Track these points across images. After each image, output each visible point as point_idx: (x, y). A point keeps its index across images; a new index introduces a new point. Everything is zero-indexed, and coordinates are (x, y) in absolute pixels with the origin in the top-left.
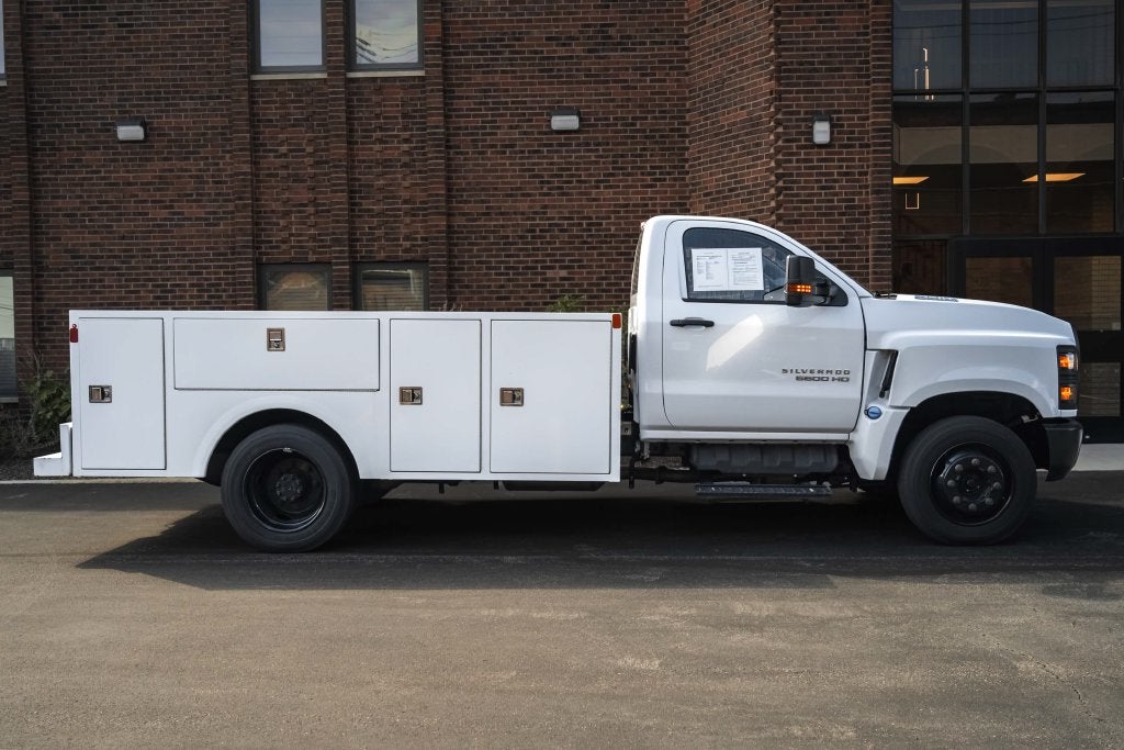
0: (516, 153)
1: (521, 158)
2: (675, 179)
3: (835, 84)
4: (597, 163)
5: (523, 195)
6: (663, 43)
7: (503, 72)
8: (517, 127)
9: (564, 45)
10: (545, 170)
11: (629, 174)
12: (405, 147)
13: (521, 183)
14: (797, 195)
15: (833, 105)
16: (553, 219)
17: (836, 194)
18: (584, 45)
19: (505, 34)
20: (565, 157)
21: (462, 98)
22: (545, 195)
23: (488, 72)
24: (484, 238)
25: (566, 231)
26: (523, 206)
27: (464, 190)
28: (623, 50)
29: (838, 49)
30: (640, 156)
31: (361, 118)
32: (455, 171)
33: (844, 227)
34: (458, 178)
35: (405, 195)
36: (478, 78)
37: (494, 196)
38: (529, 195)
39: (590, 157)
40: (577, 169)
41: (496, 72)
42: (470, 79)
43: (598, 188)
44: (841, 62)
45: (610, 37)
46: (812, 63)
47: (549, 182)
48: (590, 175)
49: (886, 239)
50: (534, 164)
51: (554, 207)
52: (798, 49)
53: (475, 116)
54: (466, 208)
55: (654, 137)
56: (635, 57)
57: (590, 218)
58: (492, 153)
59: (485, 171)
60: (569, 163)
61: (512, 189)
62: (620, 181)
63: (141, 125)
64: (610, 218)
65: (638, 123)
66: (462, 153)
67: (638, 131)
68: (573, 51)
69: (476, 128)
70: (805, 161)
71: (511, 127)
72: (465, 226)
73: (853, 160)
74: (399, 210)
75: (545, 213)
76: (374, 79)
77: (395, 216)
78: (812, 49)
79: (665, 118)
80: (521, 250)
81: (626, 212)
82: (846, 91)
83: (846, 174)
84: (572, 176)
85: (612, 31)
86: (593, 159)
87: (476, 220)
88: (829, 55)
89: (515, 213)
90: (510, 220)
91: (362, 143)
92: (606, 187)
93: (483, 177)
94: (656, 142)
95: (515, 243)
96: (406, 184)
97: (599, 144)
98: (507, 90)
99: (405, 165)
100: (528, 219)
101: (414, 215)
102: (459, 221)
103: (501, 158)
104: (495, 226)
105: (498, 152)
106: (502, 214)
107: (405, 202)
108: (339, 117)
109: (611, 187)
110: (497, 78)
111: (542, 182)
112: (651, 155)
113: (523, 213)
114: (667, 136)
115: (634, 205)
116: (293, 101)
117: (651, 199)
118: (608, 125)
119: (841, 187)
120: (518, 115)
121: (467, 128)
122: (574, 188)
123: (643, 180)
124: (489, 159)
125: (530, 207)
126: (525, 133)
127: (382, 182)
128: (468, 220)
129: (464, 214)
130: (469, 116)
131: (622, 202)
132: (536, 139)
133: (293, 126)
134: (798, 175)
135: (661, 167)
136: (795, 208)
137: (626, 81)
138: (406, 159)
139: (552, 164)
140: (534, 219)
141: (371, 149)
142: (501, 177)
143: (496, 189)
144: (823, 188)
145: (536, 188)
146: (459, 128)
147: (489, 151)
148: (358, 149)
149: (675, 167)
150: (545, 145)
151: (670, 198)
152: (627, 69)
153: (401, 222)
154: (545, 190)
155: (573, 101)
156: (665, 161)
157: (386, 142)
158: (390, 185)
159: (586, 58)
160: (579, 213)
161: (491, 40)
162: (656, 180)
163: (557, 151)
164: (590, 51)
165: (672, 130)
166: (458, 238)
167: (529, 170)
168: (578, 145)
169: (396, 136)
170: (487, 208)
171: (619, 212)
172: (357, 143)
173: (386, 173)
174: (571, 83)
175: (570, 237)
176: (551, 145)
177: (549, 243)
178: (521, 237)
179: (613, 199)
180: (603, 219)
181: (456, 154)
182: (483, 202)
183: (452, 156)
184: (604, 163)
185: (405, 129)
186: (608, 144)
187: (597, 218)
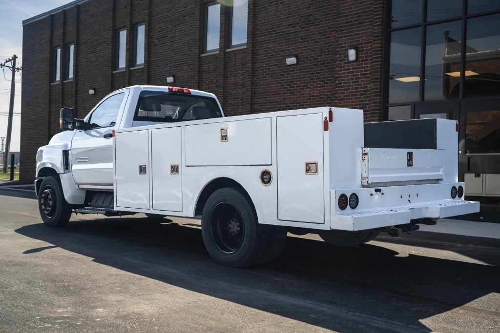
0: (276, 76)
1: (278, 78)
3: (361, 30)
4: (304, 78)
5: (278, 94)
6: (329, 20)
7: (273, 42)
8: (277, 65)
9: (294, 27)
10: (285, 82)
11: (315, 82)
12: (241, 77)
13: (278, 89)
14: (343, 86)
15: (359, 41)
17: (359, 85)
18: (301, 26)
19: (274, 26)
20: (292, 76)
21: (259, 55)
23: (268, 43)
27: (258, 93)
28: (315, 25)
29: (363, 12)
30: (319, 73)
31: (230, 67)
32: (257, 86)
33: (362, 101)
34: (257, 89)
35: (241, 96)
36: (265, 46)
37: (268, 95)
38: (279, 94)
39: (301, 75)
40: (296, 81)
41: (271, 42)
42: (263, 47)
43: (303, 89)
44: (363, 19)
45: (310, 21)
46: (351, 22)
47: (286, 88)
48: (301, 84)
49: (376, 106)
50: (282, 80)
51: (288, 98)
52: (346, 16)
53: (264, 62)
54: (259, 101)
55: (325, 64)
56: (319, 28)
57: (300, 103)
59: (266, 85)
60: (294, 79)
61: (274, 92)
62: (311, 85)
63: (172, 77)
64: (307, 102)
65: (319, 58)
66: (259, 78)
67: (318, 62)
68: (297, 29)
69: (264, 67)
70: (347, 69)
71: (275, 65)
72: (258, 109)
73: (367, 67)
74: (239, 103)
75: (284, 101)
76: (234, 51)
77: (238, 105)
78: (352, 15)
79: (329, 54)
81: (313, 99)
82: (366, 33)
83: (364, 74)
84: (294, 84)
85: (311, 18)
86: (302, 76)
87: (262, 106)
88: (359, 17)
89: (275, 102)
91: (230, 77)
92: (306, 88)
93: (265, 87)
94: (325, 66)
96: (241, 92)
97: (304, 69)
98: (274, 50)
99: (241, 85)
100: (279, 104)
101: (244, 105)
102: (257, 106)
103: (271, 79)
105: (270, 76)
106: (270, 103)
107: (241, 100)
108: (221, 68)
109: (308, 88)
110: (271, 45)
111: (284, 88)
112: (324, 72)
113: (277, 102)
114: (330, 63)
116: (212, 63)
117: (322, 92)
118: (308, 60)
119: (362, 81)
120: (277, 60)
121: (261, 67)
122: (295, 89)
123: (320, 84)
124: (267, 79)
125: (280, 99)
126: (279, 67)
127: (235, 92)
128: (260, 106)
129: (258, 104)
130: (261, 62)
131: (312, 95)
132: (283, 69)
133: (211, 73)
134: (344, 77)
135: (327, 77)
136: (342, 93)
137: (315, 40)
138: (241, 82)
139: (288, 80)
140: (280, 104)
141: (232, 79)
142: (271, 87)
143: (269, 92)
144: (354, 82)
145: (282, 91)
146: (258, 68)
147: (267, 76)
150: (286, 72)
151: (330, 91)
152: (316, 34)
154: (285, 92)
155: (296, 51)
156: (329, 74)
157: (236, 76)
158: (237, 93)
159: (301, 31)
160: (296, 100)
161: (270, 29)
162: (325, 83)
163: (289, 74)
164: (303, 28)
167: (280, 83)
168: (297, 70)
169: (240, 73)
171: (310, 99)
172: (228, 77)
173: (237, 88)
174: (296, 43)
176: (288, 71)
179: (308, 94)
180: (304, 102)
181: (257, 78)
182: (265, 98)
183: (256, 79)
184: (306, 77)
185: (242, 70)
186: (307, 69)
187: (303, 102)
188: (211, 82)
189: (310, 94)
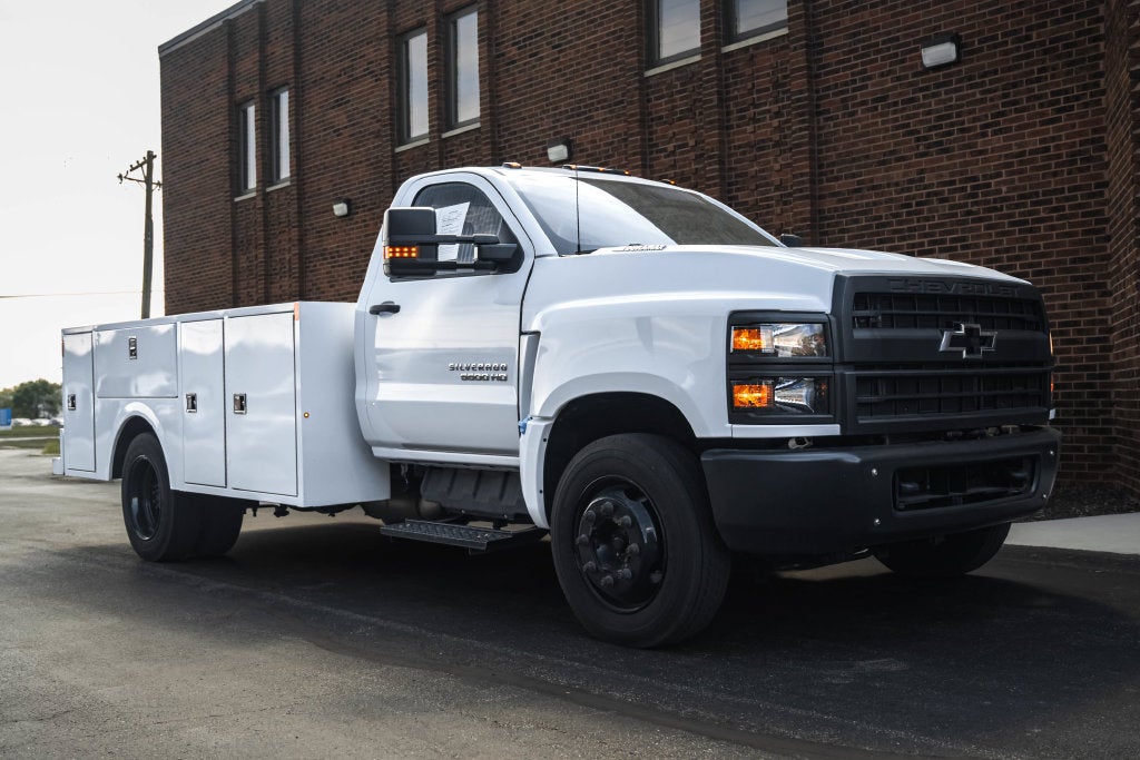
0: (889, 106)
1: (895, 112)
2: (1086, 105)
4: (983, 101)
5: (898, 160)
8: (889, 73)
10: (921, 122)
11: (1024, 110)
12: (775, 123)
13: (896, 144)
16: (931, 186)
20: (944, 101)
21: (830, 49)
22: (922, 155)
23: (857, 11)
24: (856, 221)
25: (946, 200)
26: (897, 174)
27: (833, 164)
30: (1038, 80)
31: (736, 97)
32: (826, 142)
34: (828, 150)
35: (776, 179)
36: (847, 21)
37: (865, 166)
38: (903, 159)
39: (974, 95)
40: (959, 115)
41: (865, 7)
42: (839, 23)
43: (984, 135)
47: (925, 138)
48: (975, 120)
50: (908, 117)
51: (933, 170)
53: (844, 69)
54: (836, 186)
55: (1056, 49)
57: (975, 179)
58: (863, 112)
59: (855, 136)
60: (951, 107)
61: (885, 154)
62: (1012, 120)
63: (564, 144)
64: (999, 175)
65: (1034, 34)
66: (831, 119)
67: (1033, 46)
69: (846, 84)
71: (882, 75)
72: (836, 210)
74: (772, 198)
75: (922, 180)
76: (746, 49)
77: (768, 206)
79: (1070, 18)
80: (895, 232)
81: (1021, 163)
84: (952, 125)
86: (978, 96)
87: (846, 200)
89: (889, 185)
90: (882, 195)
91: (738, 126)
92: (995, 133)
93: (853, 144)
94: (1059, 57)
95: (890, 224)
96: (777, 167)
97: (985, 75)
98: (877, 28)
99: (777, 144)
100: (903, 191)
101: (785, 203)
102: (830, 204)
103: (873, 117)
104: (867, 205)
105: (869, 110)
106: (874, 188)
107: (777, 189)
108: (711, 101)
109: (1001, 131)
110: (866, 16)
111: (918, 140)
112: (1053, 77)
113: (897, 184)
114: (1074, 45)
115: (1031, 152)
116: (679, 92)
117: (1053, 139)
118: (995, 46)
120: (890, 57)
121: (836, 86)
122: (955, 140)
123: (1042, 114)
124: (859, 120)
125: (905, 175)
126: (898, 79)
127: (756, 168)
128: (839, 201)
129: (834, 195)
130: (837, 71)
131: (1015, 150)
132: (911, 84)
133: (680, 119)
135: (1066, 91)
138: (776, 137)
139: (929, 113)
140: (909, 190)
141: (744, 132)
142: (873, 141)
143: (867, 157)
145: (912, 149)
146: (828, 88)
147: (860, 109)
148: (734, 133)
149: (1085, 87)
150: (922, 90)
151: (1079, 134)
153: (772, 213)
154: (922, 149)
155: (951, 24)
156: (1072, 81)
157: (759, 120)
158: (763, 171)
160: (961, 173)
162: (1060, 110)
163: (934, 95)
165: (1079, 34)
166: (829, 225)
167: (904, 126)
168: (961, 81)
169: (769, 111)
170: (859, 183)
172: (731, 127)
173: (760, 156)
175: (951, 208)
176: (927, 88)
177: (927, 219)
178: (895, 216)
180: (991, 177)
181: (826, 120)
182: (854, 176)
183: (822, 123)
184: (992, 100)
185: (776, 102)
186: (996, 72)
187: (985, 177)
188: (680, 147)
189: (1010, 147)
